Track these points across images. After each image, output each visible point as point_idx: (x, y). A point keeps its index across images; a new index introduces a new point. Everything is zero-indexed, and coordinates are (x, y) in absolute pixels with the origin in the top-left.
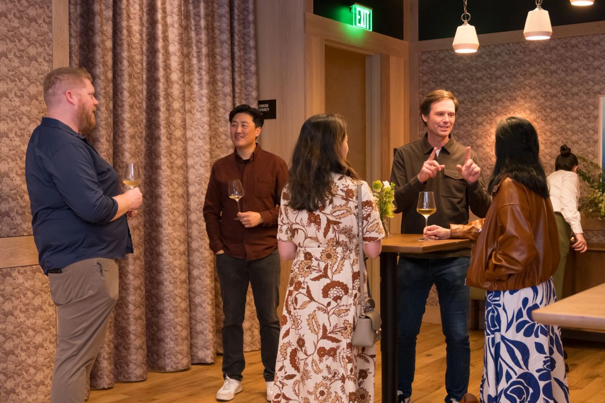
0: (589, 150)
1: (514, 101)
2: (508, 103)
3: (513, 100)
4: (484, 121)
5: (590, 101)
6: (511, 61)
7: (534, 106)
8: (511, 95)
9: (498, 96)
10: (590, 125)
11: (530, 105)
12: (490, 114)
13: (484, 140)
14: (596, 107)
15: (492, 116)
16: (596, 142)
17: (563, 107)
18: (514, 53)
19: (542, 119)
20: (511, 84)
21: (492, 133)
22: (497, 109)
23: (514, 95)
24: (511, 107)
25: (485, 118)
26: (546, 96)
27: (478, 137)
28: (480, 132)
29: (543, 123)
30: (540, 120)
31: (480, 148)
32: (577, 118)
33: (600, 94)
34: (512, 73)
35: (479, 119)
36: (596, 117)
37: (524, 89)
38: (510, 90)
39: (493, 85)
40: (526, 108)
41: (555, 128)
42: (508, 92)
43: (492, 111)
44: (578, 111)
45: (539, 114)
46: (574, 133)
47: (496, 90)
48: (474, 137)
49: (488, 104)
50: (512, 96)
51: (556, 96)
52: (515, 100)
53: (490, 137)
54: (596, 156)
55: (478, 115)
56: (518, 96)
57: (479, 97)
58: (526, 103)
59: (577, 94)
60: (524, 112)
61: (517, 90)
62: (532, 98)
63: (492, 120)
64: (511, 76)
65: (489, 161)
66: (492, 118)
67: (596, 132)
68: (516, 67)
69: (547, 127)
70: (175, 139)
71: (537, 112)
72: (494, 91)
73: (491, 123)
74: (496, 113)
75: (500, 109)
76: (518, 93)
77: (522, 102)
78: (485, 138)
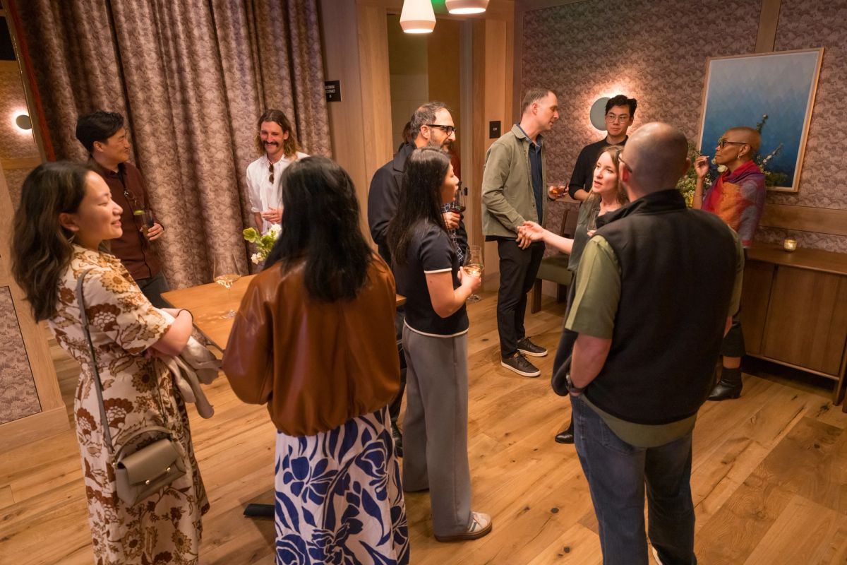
0: (690, 125)
1: (614, 67)
2: (607, 70)
3: (612, 65)
4: (581, 90)
5: (697, 65)
6: (614, 18)
7: (635, 72)
8: (611, 59)
9: (598, 61)
10: (694, 96)
11: (630, 71)
12: (589, 82)
13: (581, 112)
14: (704, 73)
15: (590, 84)
16: (698, 116)
17: (665, 72)
18: (619, 8)
19: (641, 88)
20: (613, 46)
21: (589, 105)
22: (595, 76)
23: (614, 59)
24: (611, 74)
25: (583, 86)
26: (648, 60)
27: (576, 109)
28: (578, 103)
29: (642, 92)
30: (639, 89)
31: (576, 121)
32: (680, 87)
33: (711, 55)
34: (614, 33)
35: (577, 89)
36: (702, 86)
37: (626, 51)
38: (610, 54)
39: (593, 48)
40: (626, 75)
41: (655, 99)
42: (609, 56)
43: (591, 78)
44: (683, 78)
45: (638, 82)
46: (675, 105)
47: (596, 54)
48: (572, 108)
49: (587, 71)
50: (612, 61)
51: (660, 60)
52: (615, 65)
53: (587, 108)
54: (696, 133)
55: (577, 84)
56: (618, 61)
57: (579, 63)
58: (626, 68)
59: (683, 57)
60: (624, 79)
61: (618, 54)
62: (632, 63)
63: (590, 89)
64: (613, 37)
65: (585, 135)
66: (589, 87)
67: (699, 103)
68: (620, 26)
69: (646, 98)
70: (213, 132)
71: (637, 79)
72: (594, 55)
73: (589, 92)
74: (595, 81)
75: (598, 76)
76: (619, 56)
77: (622, 67)
78: (582, 109)
